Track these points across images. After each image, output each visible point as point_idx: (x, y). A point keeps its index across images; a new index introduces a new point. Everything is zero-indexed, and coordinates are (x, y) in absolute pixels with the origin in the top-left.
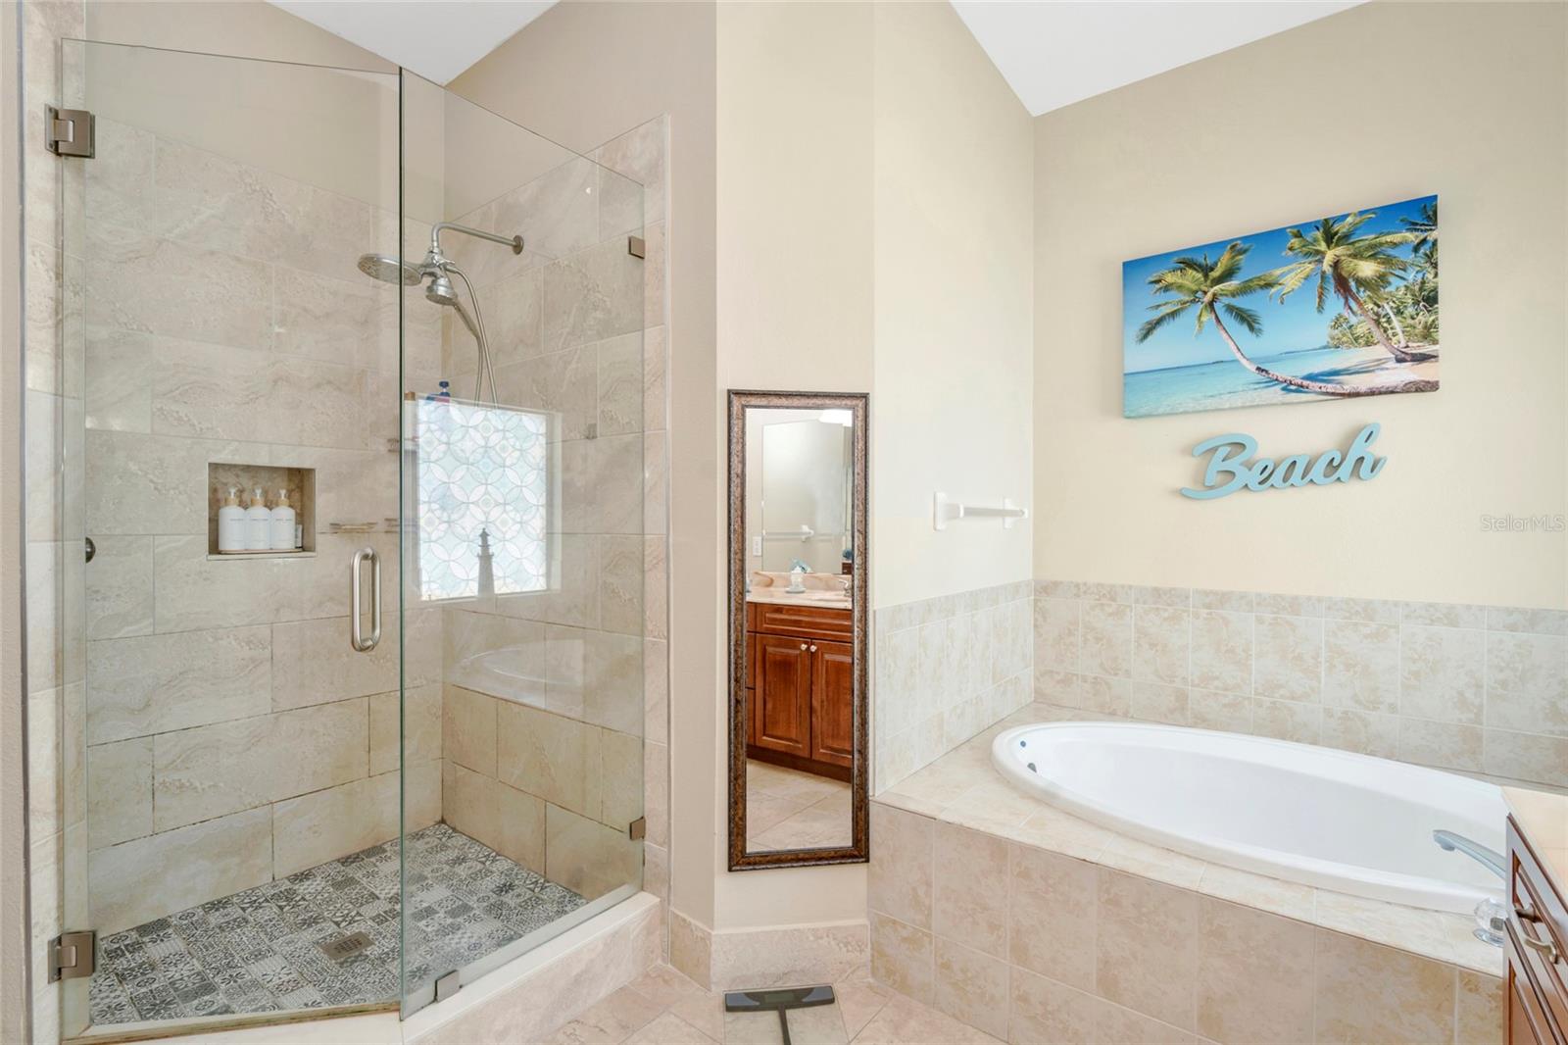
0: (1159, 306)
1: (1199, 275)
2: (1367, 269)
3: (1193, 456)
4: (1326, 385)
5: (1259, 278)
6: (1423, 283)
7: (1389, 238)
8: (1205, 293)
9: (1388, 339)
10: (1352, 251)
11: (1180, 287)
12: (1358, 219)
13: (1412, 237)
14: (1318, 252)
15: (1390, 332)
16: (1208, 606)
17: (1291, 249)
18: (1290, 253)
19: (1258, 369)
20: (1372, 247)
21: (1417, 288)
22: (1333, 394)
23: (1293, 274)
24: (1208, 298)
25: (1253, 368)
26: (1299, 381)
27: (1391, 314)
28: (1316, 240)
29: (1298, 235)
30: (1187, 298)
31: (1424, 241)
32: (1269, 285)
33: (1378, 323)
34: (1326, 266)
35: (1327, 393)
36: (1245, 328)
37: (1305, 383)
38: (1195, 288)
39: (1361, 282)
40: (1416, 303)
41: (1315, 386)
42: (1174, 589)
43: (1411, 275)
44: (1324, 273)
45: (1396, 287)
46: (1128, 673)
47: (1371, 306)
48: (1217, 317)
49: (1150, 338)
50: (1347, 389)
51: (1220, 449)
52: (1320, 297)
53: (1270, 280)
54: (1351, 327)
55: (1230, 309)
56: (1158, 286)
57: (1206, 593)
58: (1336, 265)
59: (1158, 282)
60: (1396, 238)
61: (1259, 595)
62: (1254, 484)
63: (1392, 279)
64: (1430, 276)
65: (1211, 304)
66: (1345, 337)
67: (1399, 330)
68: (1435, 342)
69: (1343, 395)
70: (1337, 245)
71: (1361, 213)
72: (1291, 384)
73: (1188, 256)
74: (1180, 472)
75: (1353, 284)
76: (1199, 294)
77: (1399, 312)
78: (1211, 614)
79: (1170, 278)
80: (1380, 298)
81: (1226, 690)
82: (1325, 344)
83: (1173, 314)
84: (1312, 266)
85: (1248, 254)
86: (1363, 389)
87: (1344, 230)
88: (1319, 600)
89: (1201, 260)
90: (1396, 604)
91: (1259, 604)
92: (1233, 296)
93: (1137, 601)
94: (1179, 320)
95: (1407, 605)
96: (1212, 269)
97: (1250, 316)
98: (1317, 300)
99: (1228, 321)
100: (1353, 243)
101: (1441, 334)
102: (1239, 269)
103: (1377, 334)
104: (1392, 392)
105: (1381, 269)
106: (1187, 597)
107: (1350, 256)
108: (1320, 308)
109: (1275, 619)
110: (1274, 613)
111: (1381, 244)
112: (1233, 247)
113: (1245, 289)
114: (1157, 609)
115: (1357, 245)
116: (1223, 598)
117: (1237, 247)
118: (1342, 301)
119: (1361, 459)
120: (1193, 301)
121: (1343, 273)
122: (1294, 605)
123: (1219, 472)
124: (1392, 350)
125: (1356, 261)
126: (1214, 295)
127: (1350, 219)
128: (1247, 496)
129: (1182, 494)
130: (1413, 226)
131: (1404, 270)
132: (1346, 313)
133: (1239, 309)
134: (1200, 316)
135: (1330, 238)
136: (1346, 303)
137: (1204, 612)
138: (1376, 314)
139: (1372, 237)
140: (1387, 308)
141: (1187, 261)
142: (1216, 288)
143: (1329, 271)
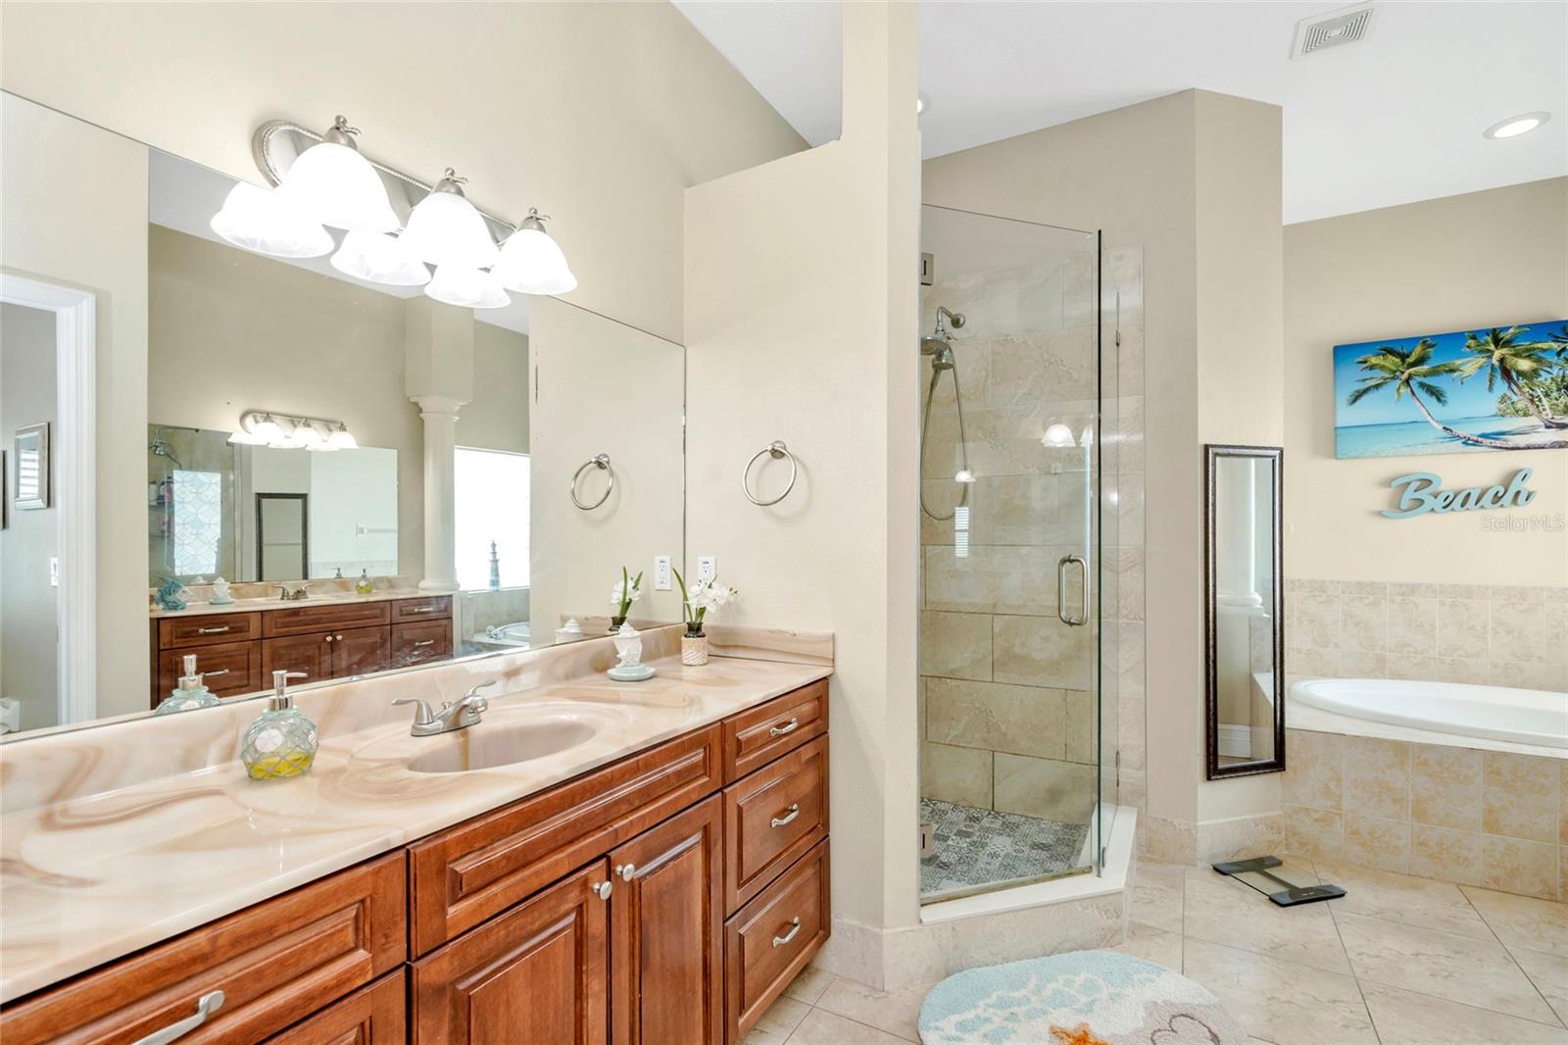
0: (1366, 380)
1: (1398, 360)
2: (1525, 365)
4: (1494, 440)
5: (1445, 365)
7: (1539, 345)
8: (1403, 373)
9: (1540, 412)
10: (1513, 352)
11: (1382, 368)
12: (1518, 331)
13: (1556, 346)
14: (1488, 351)
15: (1541, 408)
16: (1402, 594)
17: (1468, 347)
18: (1468, 350)
19: (1444, 428)
20: (1527, 350)
21: (1559, 380)
22: (1500, 448)
23: (1470, 364)
24: (1405, 376)
25: (1440, 427)
26: (1475, 438)
27: (1542, 396)
28: (1487, 342)
29: (1474, 338)
30: (1388, 376)
31: (1563, 350)
32: (1452, 371)
33: (1532, 401)
34: (1495, 361)
35: (1496, 447)
36: (1434, 399)
37: (1480, 439)
38: (1395, 369)
39: (1520, 373)
40: (1559, 390)
41: (1487, 441)
42: (1373, 583)
43: (1555, 371)
44: (1493, 365)
45: (1544, 378)
46: (1336, 645)
47: (1527, 389)
48: (1412, 391)
49: (1358, 402)
50: (1510, 445)
52: (1490, 382)
53: (1453, 367)
54: (1513, 403)
55: (1422, 385)
56: (1364, 365)
57: (1400, 585)
58: (1502, 360)
59: (1364, 362)
60: (1545, 346)
61: (1441, 585)
63: (1542, 373)
66: (1508, 409)
67: (1547, 407)
69: (1507, 449)
70: (1502, 347)
71: (1520, 327)
72: (1469, 439)
73: (1390, 346)
74: (1380, 498)
75: (1514, 375)
76: (1398, 373)
77: (1547, 395)
78: (1403, 600)
79: (1374, 360)
80: (1534, 385)
81: (1416, 653)
82: (1494, 413)
83: (1377, 387)
84: (1484, 360)
85: (1436, 347)
86: (1522, 445)
87: (1508, 337)
88: (1487, 588)
89: (1399, 349)
90: (1542, 589)
91: (1441, 592)
92: (1425, 376)
93: (1343, 592)
94: (1381, 391)
95: (1550, 589)
96: (1408, 356)
97: (1437, 391)
98: (1488, 383)
99: (1421, 393)
100: (1514, 347)
102: (1429, 358)
103: (1532, 409)
104: (1542, 448)
105: (1535, 365)
106: (1385, 589)
107: (1512, 355)
108: (1490, 389)
109: (1454, 602)
110: (1453, 597)
111: (1534, 349)
112: (1424, 342)
113: (1434, 372)
114: (1361, 598)
115: (1517, 348)
116: (1414, 589)
117: (1429, 342)
118: (1507, 385)
120: (1393, 378)
121: (1508, 367)
122: (1468, 592)
124: (1542, 420)
125: (1516, 359)
126: (1410, 375)
127: (1511, 331)
128: (1433, 516)
129: (1380, 514)
130: (1557, 339)
131: (1551, 367)
132: (1510, 394)
133: (1429, 386)
134: (1399, 389)
135: (1497, 342)
136: (1510, 387)
137: (1398, 599)
138: (1531, 395)
139: (1528, 343)
140: (1539, 392)
141: (1387, 349)
142: (1411, 370)
143: (1497, 364)
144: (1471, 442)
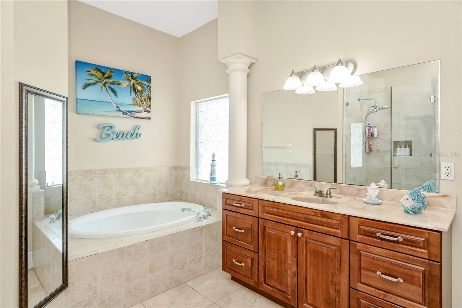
0: (89, 80)
1: (101, 74)
2: (139, 88)
3: (98, 128)
5: (117, 81)
6: (149, 95)
7: (143, 82)
8: (103, 80)
9: (143, 106)
10: (136, 82)
11: (96, 76)
12: (138, 75)
13: (147, 83)
14: (130, 80)
15: (143, 104)
16: (102, 174)
17: (124, 76)
18: (124, 78)
19: (117, 106)
20: (140, 83)
21: (148, 96)
22: (133, 117)
23: (125, 83)
24: (104, 82)
25: (115, 106)
26: (126, 112)
27: (143, 100)
28: (129, 76)
29: (126, 74)
30: (98, 80)
31: (149, 86)
32: (119, 84)
33: (141, 102)
34: (131, 84)
35: (132, 116)
36: (113, 94)
37: (127, 113)
38: (100, 78)
39: (138, 91)
40: (148, 99)
41: (129, 114)
42: (92, 170)
43: (147, 92)
44: (131, 85)
45: (144, 94)
46: (77, 200)
47: (140, 97)
48: (106, 89)
49: (86, 89)
50: (136, 116)
51: (106, 127)
52: (130, 91)
53: (120, 83)
54: (136, 101)
55: (110, 87)
56: (89, 73)
57: (101, 170)
58: (133, 84)
59: (89, 72)
61: (115, 169)
62: (114, 138)
63: (144, 92)
64: (150, 94)
65: (105, 84)
66: (135, 103)
67: (145, 104)
68: (151, 109)
69: (135, 117)
70: (134, 80)
71: (138, 74)
72: (124, 112)
73: (98, 67)
74: (94, 133)
75: (137, 90)
76: (101, 80)
77: (145, 100)
78: (102, 176)
79: (93, 72)
80: (141, 95)
81: (107, 197)
82: (131, 104)
83: (94, 84)
84: (129, 83)
85: (114, 73)
86: (139, 117)
87: (135, 76)
88: (128, 169)
89: (102, 70)
90: (143, 168)
91: (115, 172)
92: (110, 84)
93: (79, 175)
95: (145, 168)
96: (105, 74)
97: (115, 91)
99: (109, 91)
100: (137, 81)
101: (151, 108)
102: (112, 77)
103: (141, 104)
104: (144, 118)
105: (142, 89)
106: (96, 172)
107: (136, 83)
108: (130, 94)
109: (119, 175)
110: (118, 173)
111: (142, 83)
112: (110, 70)
113: (113, 83)
114: (87, 177)
115: (138, 81)
116: (106, 171)
117: (112, 70)
118: (135, 94)
119: (137, 134)
120: (100, 82)
121: (135, 88)
122: (123, 171)
123: (106, 134)
124: (144, 109)
125: (137, 85)
126: (106, 82)
127: (136, 74)
128: (112, 141)
129: (95, 140)
130: (147, 82)
131: (146, 91)
132: (135, 97)
133: (112, 88)
134: (102, 87)
135: (132, 77)
136: (135, 95)
137: (101, 176)
138: (141, 99)
139: (140, 80)
140: (143, 99)
141: (98, 69)
142: (106, 80)
143: (132, 86)
144: (125, 113)
